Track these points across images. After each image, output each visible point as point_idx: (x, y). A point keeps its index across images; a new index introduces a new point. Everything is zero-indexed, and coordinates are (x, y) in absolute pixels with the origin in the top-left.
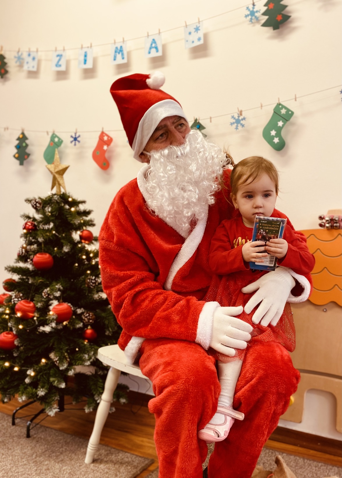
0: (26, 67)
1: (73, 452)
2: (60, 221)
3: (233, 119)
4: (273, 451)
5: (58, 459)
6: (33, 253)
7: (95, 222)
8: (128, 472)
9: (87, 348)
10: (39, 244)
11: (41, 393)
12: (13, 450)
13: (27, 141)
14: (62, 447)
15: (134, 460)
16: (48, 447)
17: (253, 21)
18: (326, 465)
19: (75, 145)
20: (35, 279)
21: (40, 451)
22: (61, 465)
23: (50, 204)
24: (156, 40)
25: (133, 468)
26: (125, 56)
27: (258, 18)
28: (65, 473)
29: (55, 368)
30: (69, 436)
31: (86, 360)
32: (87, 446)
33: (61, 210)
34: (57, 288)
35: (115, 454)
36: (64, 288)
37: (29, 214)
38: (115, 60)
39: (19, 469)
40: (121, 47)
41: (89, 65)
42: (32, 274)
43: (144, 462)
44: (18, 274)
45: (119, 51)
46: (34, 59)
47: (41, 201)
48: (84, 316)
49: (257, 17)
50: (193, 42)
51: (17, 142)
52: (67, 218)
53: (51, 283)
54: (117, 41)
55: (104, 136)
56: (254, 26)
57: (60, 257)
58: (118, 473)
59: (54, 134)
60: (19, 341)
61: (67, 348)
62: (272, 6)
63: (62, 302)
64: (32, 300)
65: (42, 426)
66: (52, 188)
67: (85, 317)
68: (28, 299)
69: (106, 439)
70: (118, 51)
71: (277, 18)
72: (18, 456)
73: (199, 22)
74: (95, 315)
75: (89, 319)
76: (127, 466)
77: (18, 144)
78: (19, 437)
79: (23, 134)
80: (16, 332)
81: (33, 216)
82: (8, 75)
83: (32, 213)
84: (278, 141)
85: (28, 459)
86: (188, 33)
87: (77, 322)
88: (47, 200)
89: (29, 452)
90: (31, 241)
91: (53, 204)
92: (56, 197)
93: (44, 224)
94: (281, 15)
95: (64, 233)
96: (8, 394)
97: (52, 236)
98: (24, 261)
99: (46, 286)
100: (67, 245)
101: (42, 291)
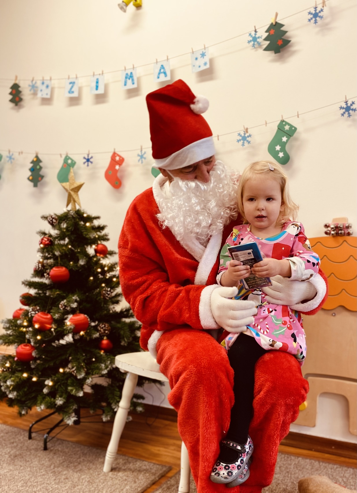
0: (40, 95)
1: (91, 462)
2: (75, 236)
3: (239, 136)
4: (289, 456)
5: (76, 469)
6: (49, 268)
7: (109, 237)
8: (146, 479)
9: (104, 358)
10: (55, 257)
11: (59, 402)
12: (30, 462)
13: (41, 164)
14: (80, 458)
15: (152, 468)
16: (66, 458)
17: (255, 46)
18: (342, 467)
19: (88, 166)
20: (52, 291)
21: (58, 462)
22: (79, 475)
23: (66, 220)
24: (165, 66)
25: (151, 475)
26: (135, 81)
27: (260, 43)
28: (84, 481)
29: (72, 378)
30: (86, 447)
31: (102, 369)
32: (104, 456)
33: (76, 226)
34: (73, 299)
35: (133, 463)
36: (80, 300)
37: (45, 230)
38: (125, 85)
39: (37, 479)
40: (131, 73)
41: (101, 91)
42: (49, 287)
43: (162, 469)
44: (35, 288)
45: (130, 77)
46: (47, 87)
47: (57, 217)
48: (100, 327)
49: (259, 42)
50: (200, 67)
51: (31, 165)
52: (82, 232)
53: (67, 296)
54: (127, 68)
55: (116, 157)
56: (256, 51)
57: (76, 270)
58: (137, 480)
59: (67, 156)
60: (37, 353)
61: (84, 358)
62: (272, 32)
63: (79, 313)
64: (49, 312)
65: (58, 439)
66: (67, 205)
67: (101, 328)
68: (45, 312)
69: (123, 449)
70: (129, 77)
71: (278, 43)
72: (36, 467)
73: (205, 48)
74: (110, 326)
75: (105, 330)
76: (145, 473)
77: (32, 167)
78: (36, 450)
79: (37, 157)
80: (35, 343)
81: (49, 232)
82: (22, 103)
83: (48, 229)
84: (283, 155)
85: (46, 469)
86: (195, 59)
87: (93, 332)
88: (62, 216)
89: (47, 463)
90: (47, 256)
91: (69, 220)
92: (72, 213)
93: (59, 240)
94: (281, 40)
95: (79, 248)
96: (25, 406)
97: (68, 251)
98: (40, 275)
99: (63, 298)
100: (83, 258)
101: (59, 304)
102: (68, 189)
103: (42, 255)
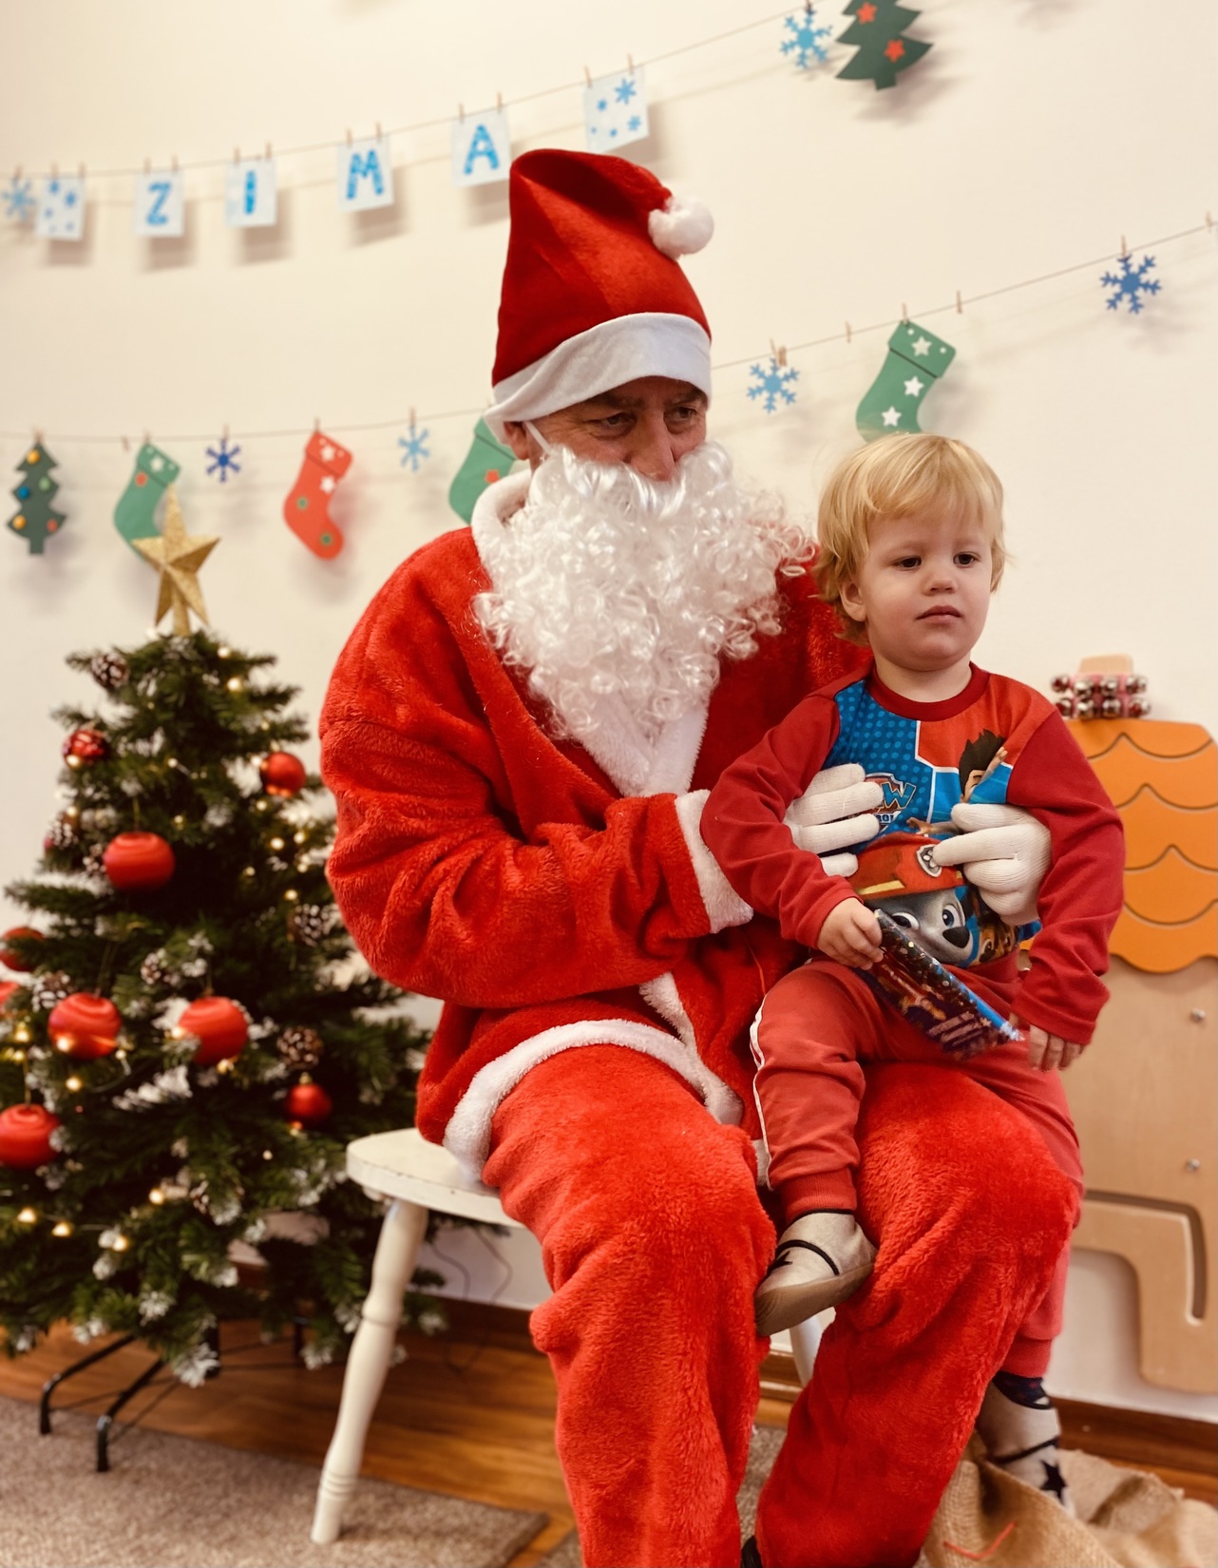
0: (43, 228)
1: (268, 1507)
2: (191, 725)
3: (757, 376)
5: (216, 1534)
6: (102, 837)
7: (304, 727)
8: (467, 1561)
9: (303, 1149)
10: (120, 801)
11: (154, 1306)
12: (52, 1518)
13: (55, 474)
14: (226, 1495)
15: (482, 1521)
16: (178, 1497)
17: (808, 63)
19: (223, 479)
20: (114, 923)
21: (151, 1512)
22: (230, 1555)
23: (155, 671)
24: (490, 130)
25: (479, 1547)
26: (387, 182)
27: (825, 52)
29: (196, 1222)
30: (246, 1456)
31: (301, 1188)
32: (314, 1486)
33: (193, 685)
34: (192, 947)
35: (414, 1505)
36: (215, 948)
37: (80, 707)
38: (351, 195)
40: (372, 154)
41: (263, 216)
42: (101, 906)
43: (517, 1524)
44: (52, 910)
45: (366, 166)
46: (71, 200)
47: (124, 659)
48: (286, 1041)
49: (823, 48)
50: (614, 133)
51: (19, 478)
52: (214, 713)
53: (168, 935)
54: (355, 135)
55: (323, 446)
56: (811, 79)
57: (197, 844)
59: (147, 446)
60: (67, 1136)
61: (233, 1150)
62: (868, 12)
63: (211, 997)
64: (107, 994)
65: (145, 1431)
66: (159, 617)
67: (289, 1046)
68: (93, 992)
69: (380, 1460)
70: (362, 167)
71: (887, 53)
72: (73, 1535)
73: (632, 69)
74: (320, 1036)
75: (303, 1052)
76: (458, 1541)
77: (24, 483)
78: (70, 1471)
79: (39, 448)
80: (58, 1103)
81: (96, 713)
83: (94, 700)
85: (112, 1541)
86: (595, 104)
87: (264, 1060)
88: (142, 656)
89: (111, 1519)
90: (91, 797)
91: (168, 668)
92: (179, 644)
93: (133, 740)
94: (900, 43)
95: (205, 768)
96: (29, 1323)
97: (166, 776)
98: (69, 865)
99: (154, 945)
100: (220, 804)
101: (140, 963)
102: (162, 561)
103: (73, 792)
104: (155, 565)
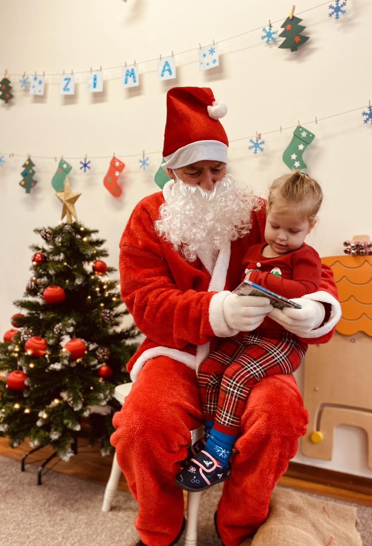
0: (32, 91)
1: (89, 499)
2: (72, 252)
3: (251, 143)
5: (73, 507)
6: (43, 287)
7: (108, 253)
9: (102, 387)
10: (49, 277)
11: (55, 436)
13: (34, 168)
14: (77, 494)
16: (62, 494)
17: (270, 42)
19: (85, 171)
20: (46, 314)
21: (53, 499)
22: (76, 514)
23: (61, 234)
24: (169, 63)
26: (137, 79)
27: (275, 39)
28: (81, 523)
29: (69, 410)
30: (84, 481)
31: (102, 399)
32: (104, 493)
33: (72, 240)
34: (69, 323)
36: (77, 323)
37: (38, 244)
38: (126, 83)
39: (31, 520)
40: (133, 70)
41: (99, 89)
42: (43, 308)
44: (27, 309)
45: (131, 74)
46: (40, 83)
47: (51, 231)
48: (99, 352)
50: (208, 64)
51: (23, 169)
52: (78, 248)
53: (63, 318)
54: (128, 64)
55: (116, 162)
56: (271, 47)
57: (72, 289)
59: (62, 160)
60: (30, 381)
61: (80, 387)
62: (289, 27)
63: (75, 338)
64: (43, 337)
65: (53, 472)
66: (63, 217)
67: (100, 353)
68: (39, 336)
69: (124, 484)
70: (130, 74)
71: (295, 40)
72: (29, 506)
73: (214, 44)
74: (110, 350)
77: (25, 171)
78: (30, 484)
79: (29, 160)
80: (27, 371)
81: (43, 247)
82: (13, 100)
83: (42, 243)
84: (299, 165)
85: (41, 508)
86: (203, 55)
87: (91, 358)
88: (57, 229)
89: (41, 501)
90: (41, 273)
91: (64, 234)
92: (67, 227)
93: (54, 255)
94: (299, 37)
95: (76, 265)
96: (18, 438)
97: (63, 268)
98: (33, 294)
99: (58, 321)
100: (79, 277)
101: (54, 327)
102: (64, 200)
103: (35, 272)
104: (62, 201)
